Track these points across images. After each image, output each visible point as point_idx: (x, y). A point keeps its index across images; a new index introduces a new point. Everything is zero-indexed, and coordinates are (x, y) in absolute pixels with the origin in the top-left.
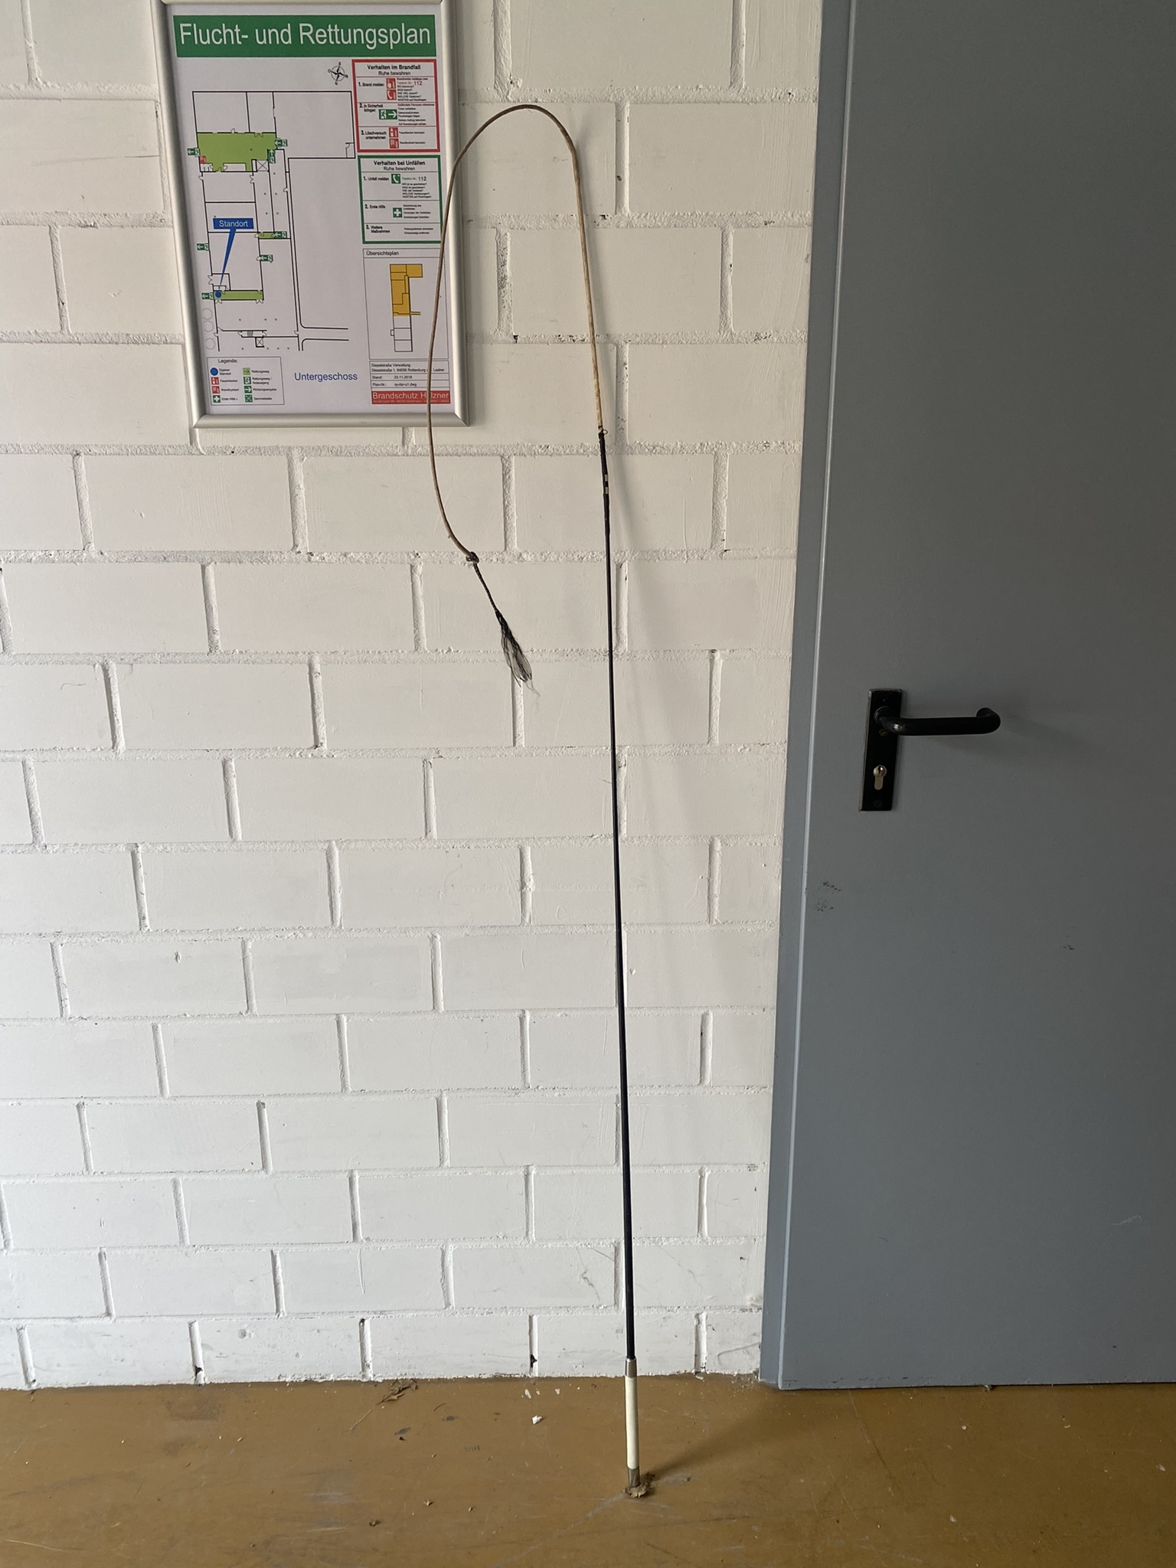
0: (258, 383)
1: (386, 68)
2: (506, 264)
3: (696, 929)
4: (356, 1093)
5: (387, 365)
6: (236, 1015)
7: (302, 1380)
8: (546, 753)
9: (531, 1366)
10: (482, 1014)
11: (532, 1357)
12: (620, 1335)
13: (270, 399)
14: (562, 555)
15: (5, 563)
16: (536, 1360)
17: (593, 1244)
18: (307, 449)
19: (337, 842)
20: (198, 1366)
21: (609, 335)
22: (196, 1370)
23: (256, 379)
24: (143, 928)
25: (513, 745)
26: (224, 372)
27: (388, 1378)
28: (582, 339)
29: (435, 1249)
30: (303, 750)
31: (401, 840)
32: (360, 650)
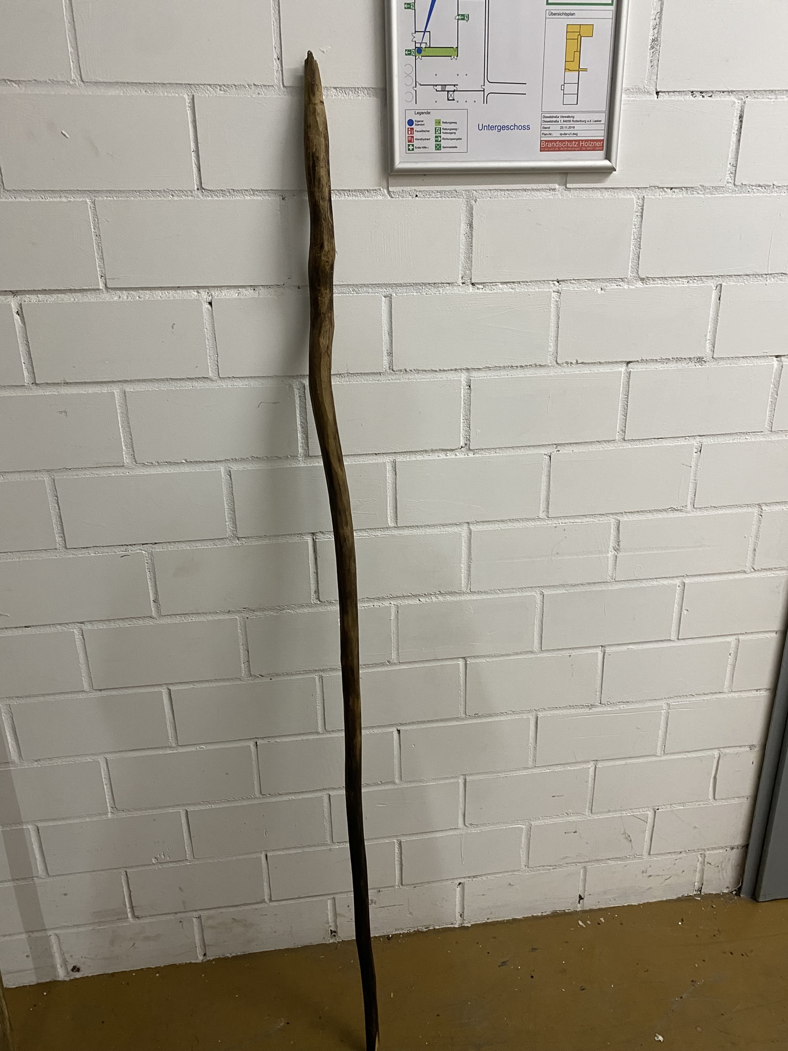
0: (447, 133)
2: (658, 26)
3: (737, 576)
4: (471, 717)
5: (555, 117)
6: (383, 664)
7: (411, 931)
8: (642, 444)
9: (579, 902)
10: (571, 651)
11: (580, 897)
12: (644, 874)
13: (456, 147)
14: (674, 279)
15: (216, 297)
16: (583, 899)
17: (633, 812)
18: (480, 192)
19: (473, 523)
20: (333, 930)
21: (732, 92)
22: (331, 933)
23: (446, 129)
24: (314, 600)
25: (617, 438)
26: (419, 123)
27: (475, 923)
28: (710, 95)
29: (519, 827)
30: (452, 450)
31: (522, 519)
32: (506, 365)
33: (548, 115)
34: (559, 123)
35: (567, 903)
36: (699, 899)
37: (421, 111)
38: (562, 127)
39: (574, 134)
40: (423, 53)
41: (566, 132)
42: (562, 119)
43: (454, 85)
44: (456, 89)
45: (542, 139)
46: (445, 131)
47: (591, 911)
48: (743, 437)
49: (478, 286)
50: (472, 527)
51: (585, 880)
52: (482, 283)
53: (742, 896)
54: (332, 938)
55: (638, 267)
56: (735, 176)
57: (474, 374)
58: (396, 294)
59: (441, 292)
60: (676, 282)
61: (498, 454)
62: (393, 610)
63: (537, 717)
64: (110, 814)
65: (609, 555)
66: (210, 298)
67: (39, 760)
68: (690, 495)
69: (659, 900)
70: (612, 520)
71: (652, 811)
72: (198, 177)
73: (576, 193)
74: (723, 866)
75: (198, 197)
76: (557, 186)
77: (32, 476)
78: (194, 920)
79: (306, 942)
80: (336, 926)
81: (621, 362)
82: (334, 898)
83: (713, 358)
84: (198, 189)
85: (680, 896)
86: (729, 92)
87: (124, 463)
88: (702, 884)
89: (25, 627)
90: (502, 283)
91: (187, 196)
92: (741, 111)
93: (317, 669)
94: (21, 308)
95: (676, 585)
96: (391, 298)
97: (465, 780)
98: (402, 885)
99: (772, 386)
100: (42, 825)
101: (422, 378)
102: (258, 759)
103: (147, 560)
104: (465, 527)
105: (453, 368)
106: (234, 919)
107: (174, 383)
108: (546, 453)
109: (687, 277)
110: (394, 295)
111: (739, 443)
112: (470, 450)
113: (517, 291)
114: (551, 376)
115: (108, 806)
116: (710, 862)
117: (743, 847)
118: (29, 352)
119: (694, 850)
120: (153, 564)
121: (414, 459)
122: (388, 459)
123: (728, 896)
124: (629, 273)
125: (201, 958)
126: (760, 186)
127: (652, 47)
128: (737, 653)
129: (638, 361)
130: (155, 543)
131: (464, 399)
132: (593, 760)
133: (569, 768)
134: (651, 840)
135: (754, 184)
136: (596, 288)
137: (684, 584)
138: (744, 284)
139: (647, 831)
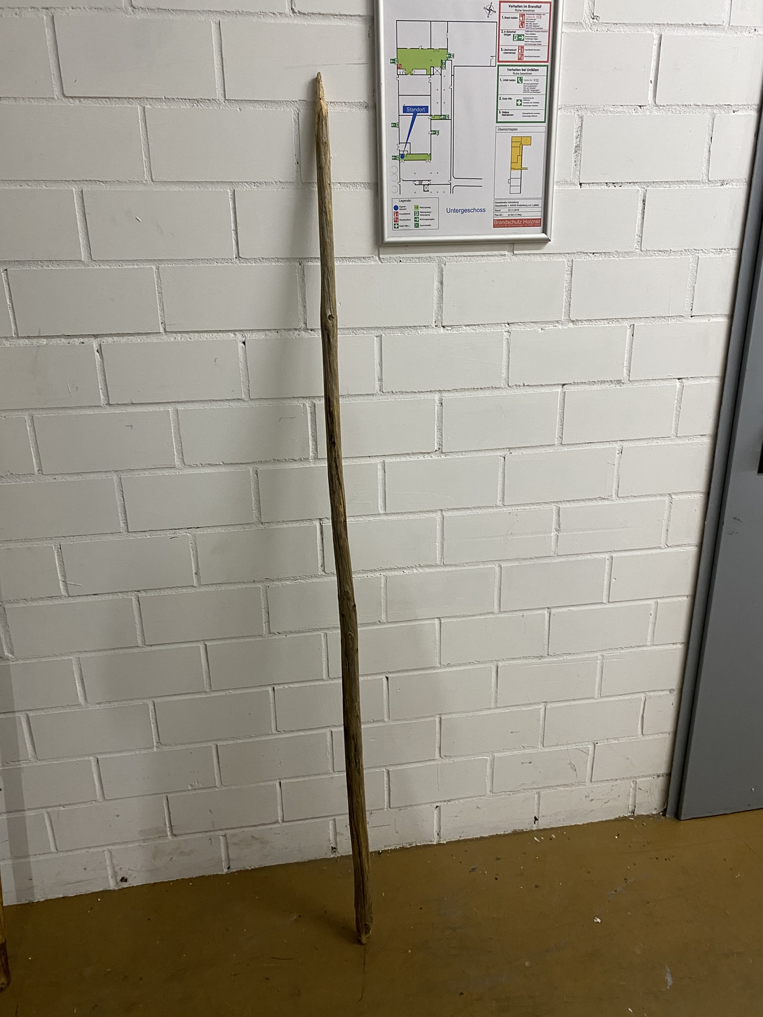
0: (423, 216)
1: (520, 7)
2: (579, 136)
3: (654, 551)
4: (445, 666)
5: (504, 203)
6: (375, 623)
7: (398, 848)
8: (576, 447)
9: (535, 823)
10: (523, 612)
11: (535, 818)
12: (587, 798)
13: (430, 225)
14: (597, 321)
15: (248, 338)
16: (537, 820)
17: (577, 746)
18: (449, 258)
19: (445, 510)
20: (333, 846)
21: (636, 183)
22: (332, 850)
23: (423, 212)
24: (321, 572)
25: (556, 443)
26: (402, 208)
27: (449, 841)
28: (620, 185)
29: (485, 758)
30: (429, 453)
31: (483, 507)
32: (469, 387)
33: (499, 201)
34: (508, 207)
35: (526, 824)
36: (632, 819)
37: (404, 199)
38: (509, 210)
39: (518, 215)
40: (404, 159)
41: (513, 213)
42: (510, 204)
43: (429, 181)
44: (429, 183)
45: (495, 218)
46: (421, 214)
47: (544, 830)
48: (655, 441)
49: (447, 328)
50: (444, 514)
51: (539, 804)
52: (450, 326)
53: (667, 816)
54: (332, 854)
55: (570, 313)
56: (641, 244)
57: (445, 394)
58: (385, 334)
59: (419, 332)
60: (599, 323)
61: (464, 456)
62: (383, 581)
63: (498, 666)
64: (155, 748)
65: (552, 535)
66: (244, 339)
67: (101, 703)
68: (615, 486)
69: (600, 820)
70: (553, 507)
71: (592, 744)
72: (236, 249)
73: (521, 257)
74: (652, 791)
75: (236, 263)
76: (506, 253)
77: (103, 476)
78: (221, 837)
79: (312, 858)
80: (336, 844)
81: (558, 384)
82: (334, 819)
83: (629, 380)
84: (236, 258)
85: (617, 817)
86: (634, 183)
87: (175, 465)
88: (635, 807)
89: (94, 595)
90: (466, 326)
91: (228, 263)
92: (644, 197)
93: (323, 627)
94: (101, 348)
95: (605, 559)
96: (381, 337)
97: (441, 718)
98: (390, 808)
99: (676, 401)
100: (101, 757)
101: (405, 398)
102: (275, 702)
103: (191, 541)
104: (439, 513)
105: (428, 390)
106: (253, 837)
107: (214, 403)
108: (501, 455)
109: (607, 319)
110: (384, 335)
111: (652, 446)
112: (442, 453)
113: (477, 331)
114: (504, 396)
115: (154, 741)
116: (640, 788)
117: (667, 775)
118: (105, 380)
119: (627, 778)
120: (196, 544)
121: (399, 460)
122: (378, 461)
123: (656, 816)
124: (563, 317)
125: (225, 871)
126: (660, 251)
127: (576, 152)
128: (656, 613)
129: (571, 384)
130: (198, 528)
131: (438, 414)
132: (543, 702)
133: (524, 709)
134: (592, 770)
135: (656, 250)
136: (537, 328)
137: (612, 558)
138: (651, 324)
139: (589, 762)
